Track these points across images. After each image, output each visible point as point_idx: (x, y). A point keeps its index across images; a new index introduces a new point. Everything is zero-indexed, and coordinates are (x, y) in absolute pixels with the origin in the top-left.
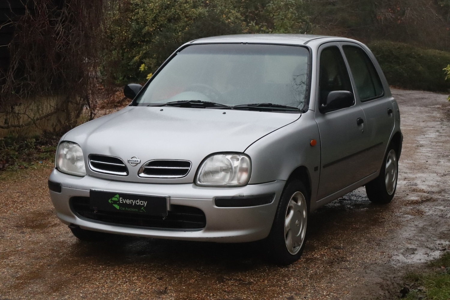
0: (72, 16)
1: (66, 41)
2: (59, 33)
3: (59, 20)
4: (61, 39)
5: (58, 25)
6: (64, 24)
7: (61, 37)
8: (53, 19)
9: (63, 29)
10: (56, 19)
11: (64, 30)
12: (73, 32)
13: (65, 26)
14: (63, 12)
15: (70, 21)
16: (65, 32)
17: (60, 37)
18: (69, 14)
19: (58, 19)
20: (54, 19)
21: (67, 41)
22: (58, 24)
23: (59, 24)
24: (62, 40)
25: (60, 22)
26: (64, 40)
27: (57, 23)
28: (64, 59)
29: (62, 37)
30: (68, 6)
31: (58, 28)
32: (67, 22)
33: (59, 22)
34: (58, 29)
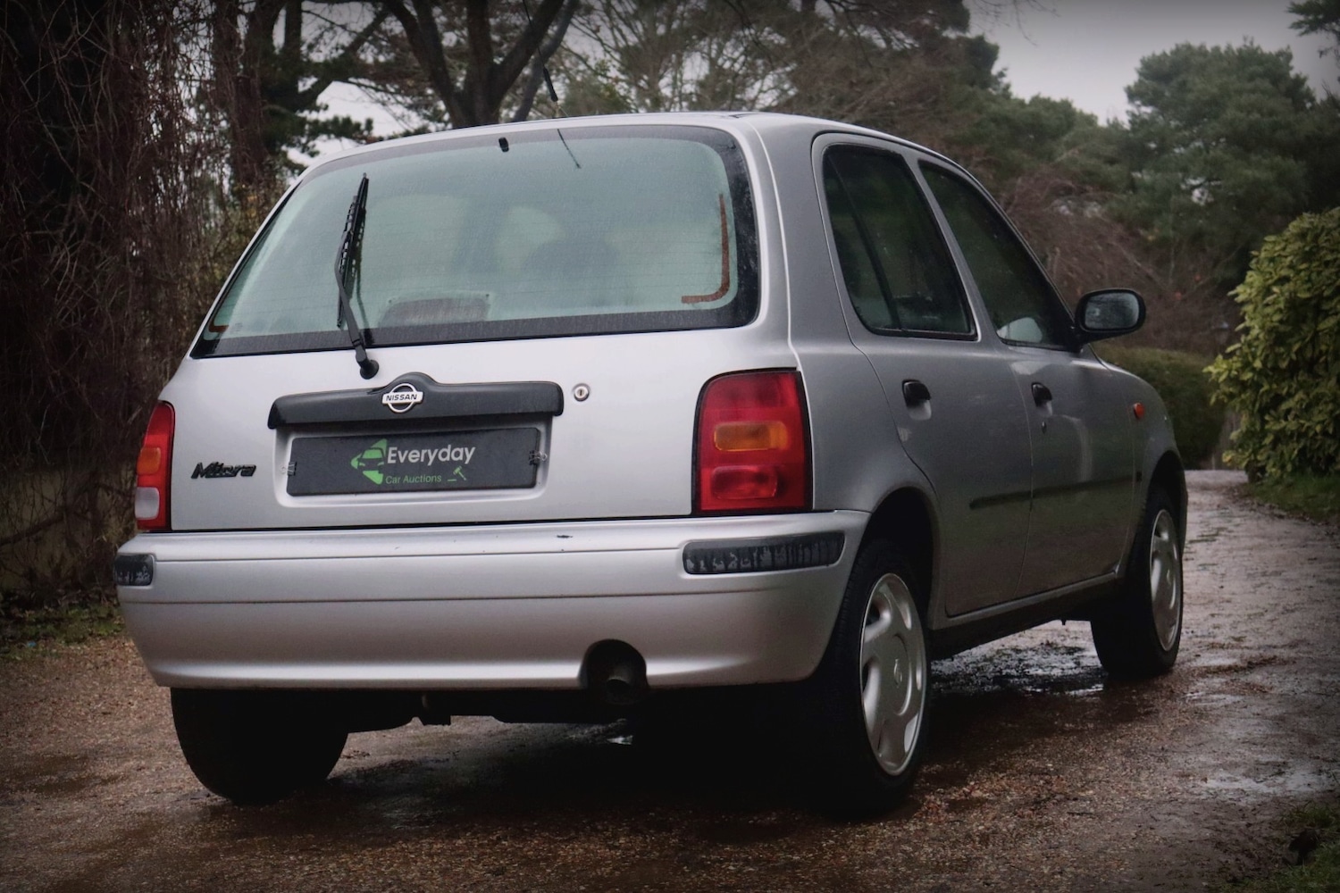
0: (98, 220)
1: (85, 296)
2: (62, 274)
3: (61, 235)
4: (70, 291)
5: (58, 251)
6: (78, 246)
7: (69, 286)
8: (41, 232)
9: (73, 260)
10: (50, 233)
11: (76, 264)
12: (103, 269)
13: (78, 250)
14: (70, 209)
15: (96, 237)
16: (79, 271)
17: (64, 286)
18: (91, 214)
19: (55, 233)
20: (46, 232)
21: (88, 295)
22: (56, 248)
23: (62, 247)
24: (73, 293)
25: (65, 240)
26: (78, 294)
27: (53, 244)
28: (82, 351)
29: (72, 285)
30: (85, 191)
31: (56, 259)
32: (84, 241)
33: (61, 240)
34: (58, 262)
